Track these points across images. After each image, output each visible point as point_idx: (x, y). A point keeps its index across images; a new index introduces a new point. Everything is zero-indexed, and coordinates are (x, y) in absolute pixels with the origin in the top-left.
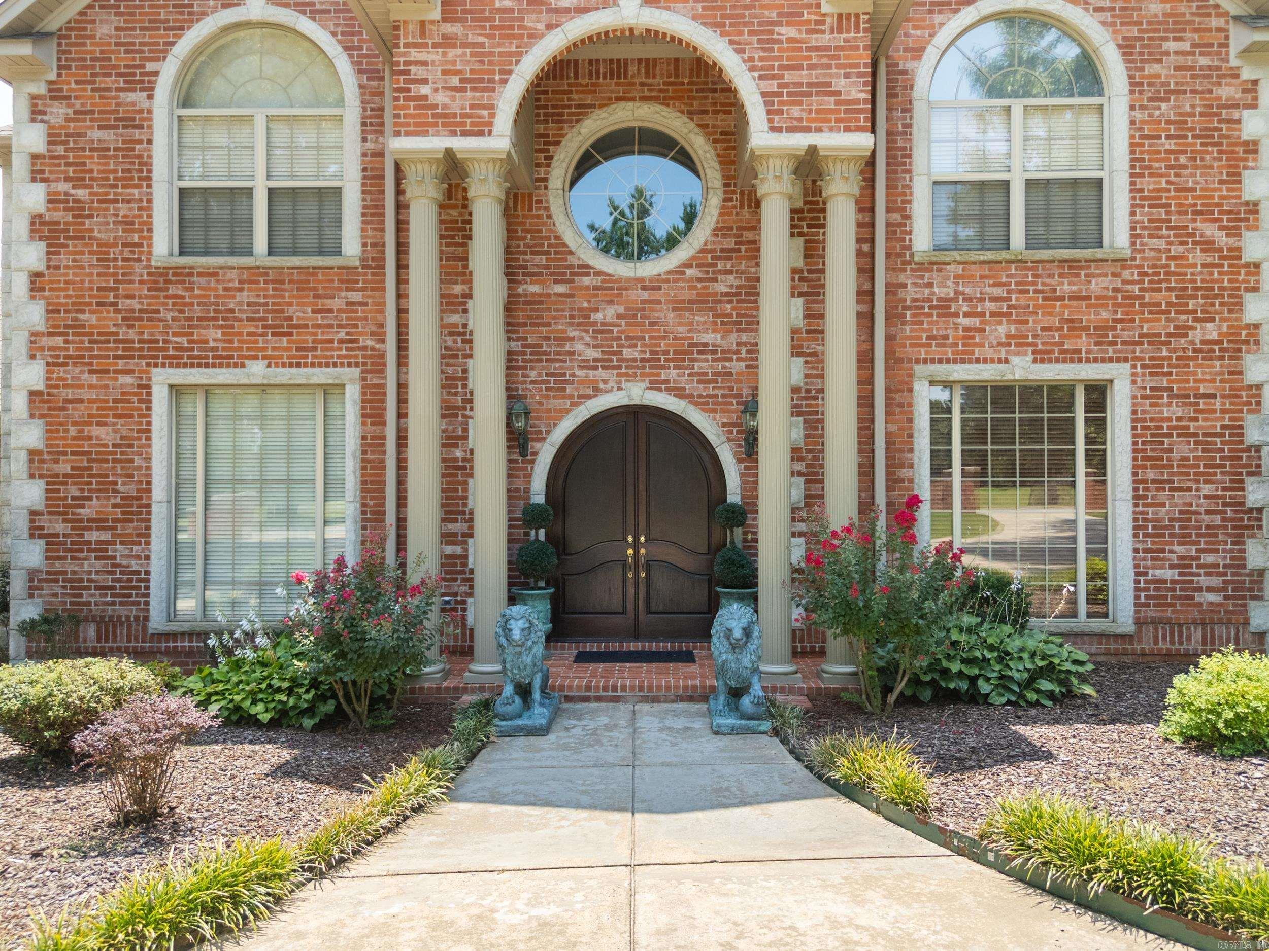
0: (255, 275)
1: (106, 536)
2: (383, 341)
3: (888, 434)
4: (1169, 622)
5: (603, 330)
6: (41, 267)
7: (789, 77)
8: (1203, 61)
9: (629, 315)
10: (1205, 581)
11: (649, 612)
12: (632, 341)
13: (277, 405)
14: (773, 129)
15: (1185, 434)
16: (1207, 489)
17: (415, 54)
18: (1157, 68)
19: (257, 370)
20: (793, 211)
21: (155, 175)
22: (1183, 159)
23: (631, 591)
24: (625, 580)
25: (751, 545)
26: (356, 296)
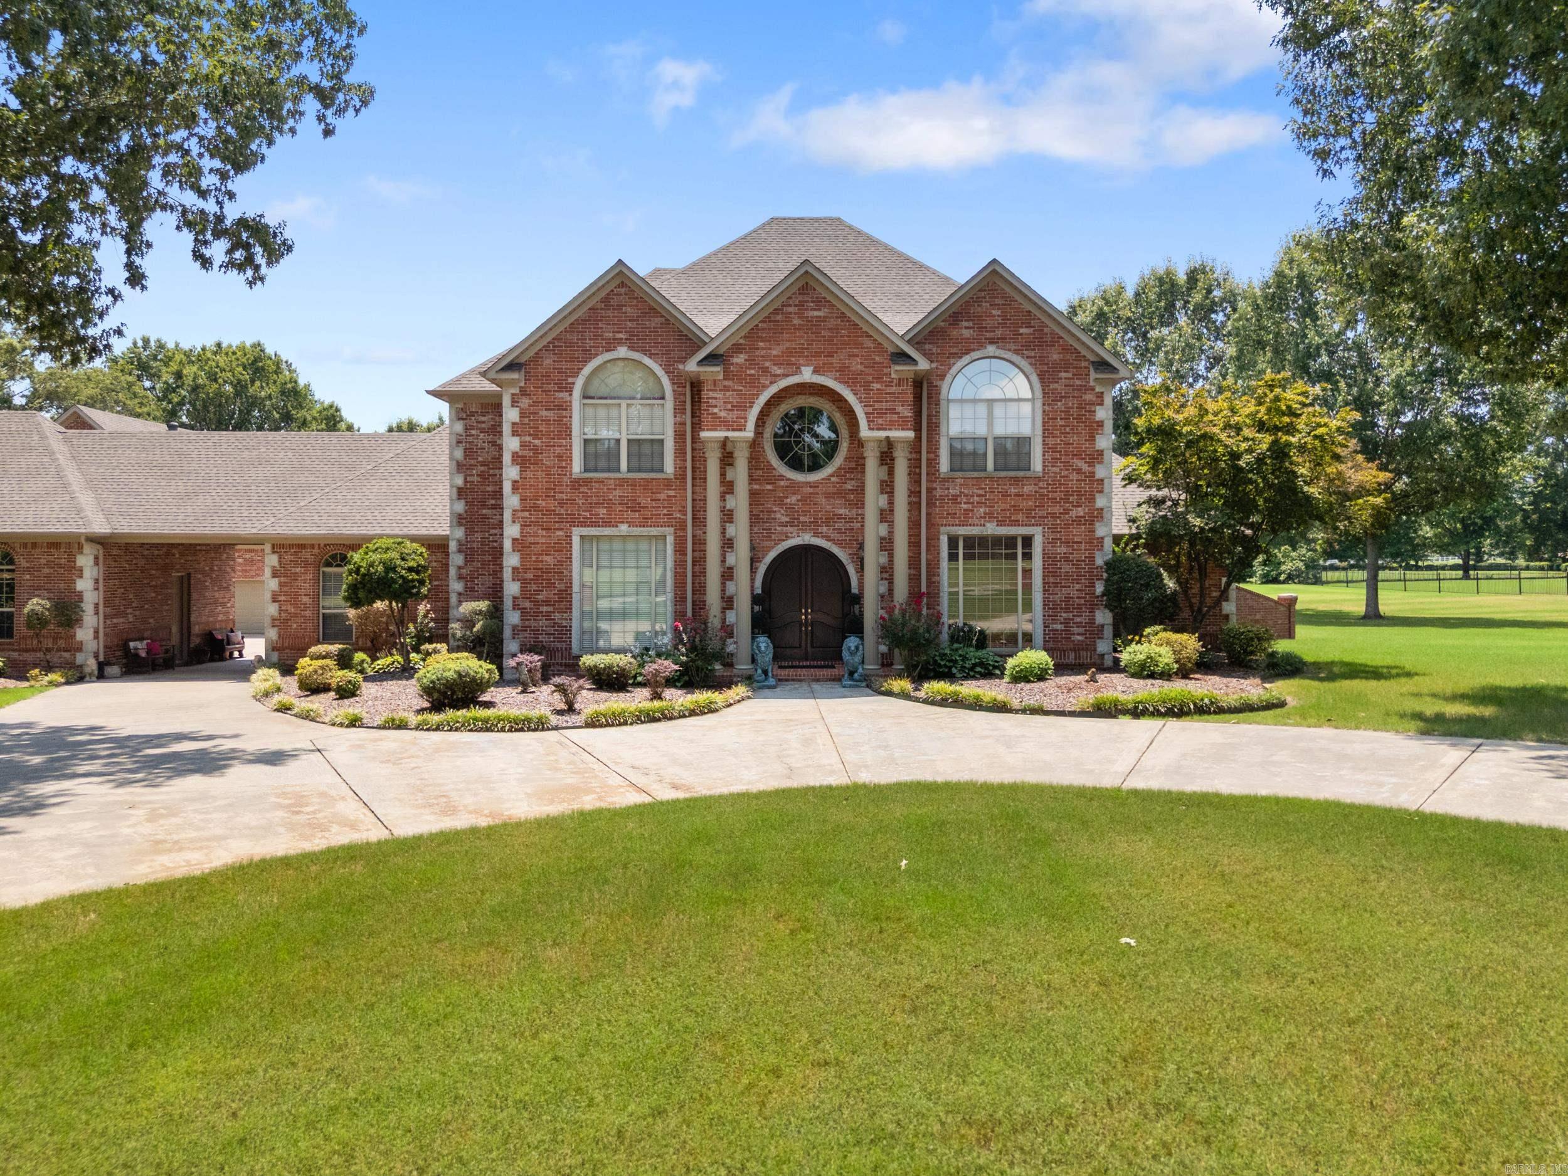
0: (621, 482)
1: (550, 609)
2: (685, 515)
3: (927, 560)
4: (1059, 649)
5: (790, 508)
6: (517, 478)
7: (877, 406)
8: (1078, 382)
9: (803, 500)
10: (1076, 630)
11: (812, 646)
12: (805, 513)
13: (631, 546)
14: (870, 429)
15: (1067, 560)
16: (1078, 586)
17: (711, 394)
18: (1056, 385)
19: (624, 528)
20: (882, 453)
21: (574, 434)
22: (1068, 430)
23: (804, 637)
24: (801, 631)
25: (862, 614)
26: (672, 493)
